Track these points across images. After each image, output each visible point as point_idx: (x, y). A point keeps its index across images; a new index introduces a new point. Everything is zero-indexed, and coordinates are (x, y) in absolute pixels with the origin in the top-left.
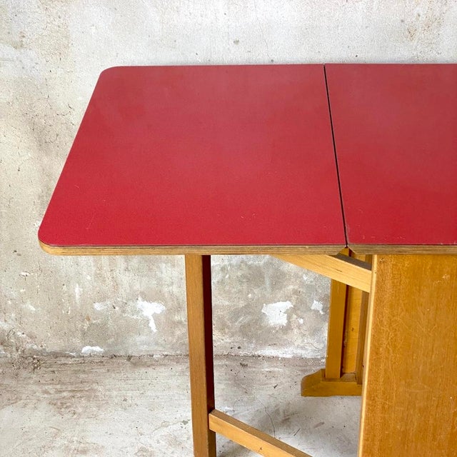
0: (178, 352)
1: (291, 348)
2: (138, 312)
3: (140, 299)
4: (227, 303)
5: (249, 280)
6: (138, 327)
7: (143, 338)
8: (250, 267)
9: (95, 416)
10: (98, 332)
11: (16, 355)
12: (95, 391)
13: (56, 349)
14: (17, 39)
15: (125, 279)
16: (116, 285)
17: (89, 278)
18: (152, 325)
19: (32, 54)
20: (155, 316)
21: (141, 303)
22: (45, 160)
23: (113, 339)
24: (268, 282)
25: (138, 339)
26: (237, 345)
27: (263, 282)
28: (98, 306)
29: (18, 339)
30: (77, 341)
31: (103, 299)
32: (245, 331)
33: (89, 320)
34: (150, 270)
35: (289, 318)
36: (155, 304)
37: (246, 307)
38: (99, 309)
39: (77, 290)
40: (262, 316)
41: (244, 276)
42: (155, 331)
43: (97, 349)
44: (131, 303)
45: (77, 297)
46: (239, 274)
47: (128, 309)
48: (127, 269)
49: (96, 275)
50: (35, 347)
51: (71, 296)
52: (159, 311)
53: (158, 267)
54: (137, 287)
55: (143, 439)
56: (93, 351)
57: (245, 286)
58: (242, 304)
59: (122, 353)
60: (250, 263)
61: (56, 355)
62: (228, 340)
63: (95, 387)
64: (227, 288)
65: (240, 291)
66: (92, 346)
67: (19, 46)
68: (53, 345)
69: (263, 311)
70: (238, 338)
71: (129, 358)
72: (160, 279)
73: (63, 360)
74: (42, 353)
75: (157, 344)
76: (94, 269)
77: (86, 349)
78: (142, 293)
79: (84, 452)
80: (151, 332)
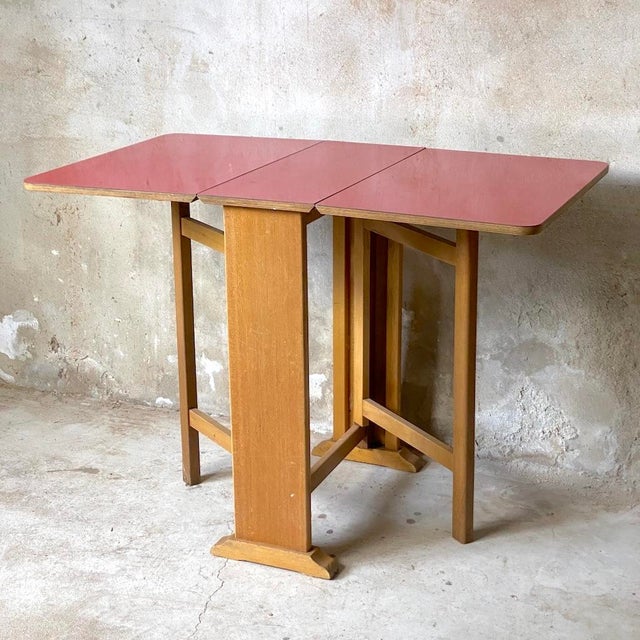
1: (325, 424)
3: (203, 356)
9: (138, 439)
10: (169, 384)
11: (106, 398)
12: (148, 425)
13: (137, 396)
14: (128, 116)
17: (165, 330)
18: (212, 383)
19: (137, 129)
20: (214, 373)
21: (204, 361)
22: (140, 218)
28: (171, 359)
29: (109, 382)
30: (153, 391)
31: (174, 352)
33: (163, 371)
34: (212, 328)
35: (323, 392)
36: (215, 362)
38: (171, 361)
39: (156, 341)
42: (214, 389)
43: (168, 401)
45: (156, 347)
50: (121, 392)
51: (151, 346)
52: (218, 371)
53: (219, 326)
54: (202, 344)
56: (164, 403)
61: (135, 402)
66: (165, 397)
67: (128, 122)
68: (136, 392)
73: (140, 406)
74: (125, 398)
75: (215, 403)
76: (169, 321)
77: (160, 400)
78: (205, 350)
79: (113, 454)
80: (211, 390)
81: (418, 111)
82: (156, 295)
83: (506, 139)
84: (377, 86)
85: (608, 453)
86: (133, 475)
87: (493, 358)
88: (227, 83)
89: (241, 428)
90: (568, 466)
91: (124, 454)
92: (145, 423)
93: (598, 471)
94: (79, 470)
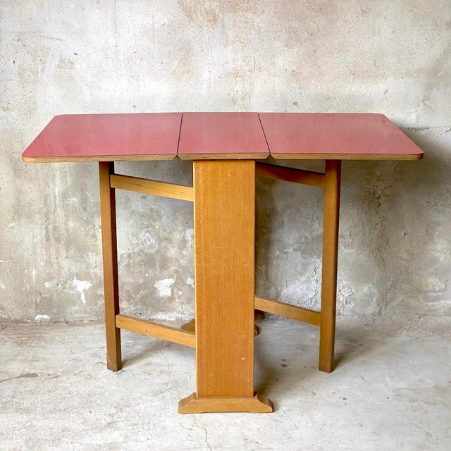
0: (100, 318)
1: (175, 314)
2: (73, 288)
3: (75, 278)
4: (131, 281)
5: (145, 264)
6: (73, 300)
7: (76, 308)
8: (146, 254)
9: (44, 347)
10: (46, 304)
12: (43, 337)
13: (18, 317)
14: (5, 105)
15: (66, 264)
16: (60, 268)
17: (42, 263)
18: (83, 298)
19: (13, 114)
20: (84, 290)
21: (76, 282)
22: (18, 181)
23: (56, 309)
24: (157, 264)
25: (74, 308)
26: (139, 312)
27: (155, 265)
28: (47, 285)
30: (32, 311)
31: (50, 279)
32: (143, 301)
33: (41, 295)
34: (82, 257)
35: (172, 291)
36: (85, 282)
37: (145, 283)
38: (48, 286)
39: (34, 272)
40: (154, 290)
41: (142, 261)
42: (85, 302)
43: (46, 317)
44: (69, 282)
45: (34, 278)
46: (140, 259)
47: (67, 286)
48: (67, 257)
49: (47, 261)
50: (4, 316)
51: (29, 277)
52: (87, 287)
53: (87, 255)
54: (74, 270)
55: (75, 355)
56: (43, 319)
57: (143, 267)
58: (141, 281)
59: (62, 320)
60: (146, 251)
61: (17, 322)
62: (133, 308)
63: (44, 335)
64: (132, 270)
65: (140, 272)
66: (42, 314)
67: (6, 109)
68: (17, 314)
69: (155, 286)
70: (139, 306)
71: (67, 323)
72: (88, 264)
73: (22, 325)
74: (8, 320)
75: (85, 312)
76: (45, 257)
77: (38, 317)
78: (77, 274)
79: (36, 361)
80: (82, 303)
81: (237, 88)
82: (33, 238)
83: (299, 104)
84: (207, 73)
85: (372, 301)
86: (66, 372)
87: (295, 250)
88: (90, 76)
89: (204, 318)
90: (347, 313)
91: (44, 359)
92: (38, 335)
93: (366, 313)
94: (22, 376)
